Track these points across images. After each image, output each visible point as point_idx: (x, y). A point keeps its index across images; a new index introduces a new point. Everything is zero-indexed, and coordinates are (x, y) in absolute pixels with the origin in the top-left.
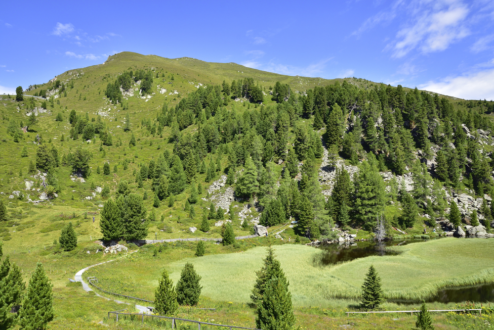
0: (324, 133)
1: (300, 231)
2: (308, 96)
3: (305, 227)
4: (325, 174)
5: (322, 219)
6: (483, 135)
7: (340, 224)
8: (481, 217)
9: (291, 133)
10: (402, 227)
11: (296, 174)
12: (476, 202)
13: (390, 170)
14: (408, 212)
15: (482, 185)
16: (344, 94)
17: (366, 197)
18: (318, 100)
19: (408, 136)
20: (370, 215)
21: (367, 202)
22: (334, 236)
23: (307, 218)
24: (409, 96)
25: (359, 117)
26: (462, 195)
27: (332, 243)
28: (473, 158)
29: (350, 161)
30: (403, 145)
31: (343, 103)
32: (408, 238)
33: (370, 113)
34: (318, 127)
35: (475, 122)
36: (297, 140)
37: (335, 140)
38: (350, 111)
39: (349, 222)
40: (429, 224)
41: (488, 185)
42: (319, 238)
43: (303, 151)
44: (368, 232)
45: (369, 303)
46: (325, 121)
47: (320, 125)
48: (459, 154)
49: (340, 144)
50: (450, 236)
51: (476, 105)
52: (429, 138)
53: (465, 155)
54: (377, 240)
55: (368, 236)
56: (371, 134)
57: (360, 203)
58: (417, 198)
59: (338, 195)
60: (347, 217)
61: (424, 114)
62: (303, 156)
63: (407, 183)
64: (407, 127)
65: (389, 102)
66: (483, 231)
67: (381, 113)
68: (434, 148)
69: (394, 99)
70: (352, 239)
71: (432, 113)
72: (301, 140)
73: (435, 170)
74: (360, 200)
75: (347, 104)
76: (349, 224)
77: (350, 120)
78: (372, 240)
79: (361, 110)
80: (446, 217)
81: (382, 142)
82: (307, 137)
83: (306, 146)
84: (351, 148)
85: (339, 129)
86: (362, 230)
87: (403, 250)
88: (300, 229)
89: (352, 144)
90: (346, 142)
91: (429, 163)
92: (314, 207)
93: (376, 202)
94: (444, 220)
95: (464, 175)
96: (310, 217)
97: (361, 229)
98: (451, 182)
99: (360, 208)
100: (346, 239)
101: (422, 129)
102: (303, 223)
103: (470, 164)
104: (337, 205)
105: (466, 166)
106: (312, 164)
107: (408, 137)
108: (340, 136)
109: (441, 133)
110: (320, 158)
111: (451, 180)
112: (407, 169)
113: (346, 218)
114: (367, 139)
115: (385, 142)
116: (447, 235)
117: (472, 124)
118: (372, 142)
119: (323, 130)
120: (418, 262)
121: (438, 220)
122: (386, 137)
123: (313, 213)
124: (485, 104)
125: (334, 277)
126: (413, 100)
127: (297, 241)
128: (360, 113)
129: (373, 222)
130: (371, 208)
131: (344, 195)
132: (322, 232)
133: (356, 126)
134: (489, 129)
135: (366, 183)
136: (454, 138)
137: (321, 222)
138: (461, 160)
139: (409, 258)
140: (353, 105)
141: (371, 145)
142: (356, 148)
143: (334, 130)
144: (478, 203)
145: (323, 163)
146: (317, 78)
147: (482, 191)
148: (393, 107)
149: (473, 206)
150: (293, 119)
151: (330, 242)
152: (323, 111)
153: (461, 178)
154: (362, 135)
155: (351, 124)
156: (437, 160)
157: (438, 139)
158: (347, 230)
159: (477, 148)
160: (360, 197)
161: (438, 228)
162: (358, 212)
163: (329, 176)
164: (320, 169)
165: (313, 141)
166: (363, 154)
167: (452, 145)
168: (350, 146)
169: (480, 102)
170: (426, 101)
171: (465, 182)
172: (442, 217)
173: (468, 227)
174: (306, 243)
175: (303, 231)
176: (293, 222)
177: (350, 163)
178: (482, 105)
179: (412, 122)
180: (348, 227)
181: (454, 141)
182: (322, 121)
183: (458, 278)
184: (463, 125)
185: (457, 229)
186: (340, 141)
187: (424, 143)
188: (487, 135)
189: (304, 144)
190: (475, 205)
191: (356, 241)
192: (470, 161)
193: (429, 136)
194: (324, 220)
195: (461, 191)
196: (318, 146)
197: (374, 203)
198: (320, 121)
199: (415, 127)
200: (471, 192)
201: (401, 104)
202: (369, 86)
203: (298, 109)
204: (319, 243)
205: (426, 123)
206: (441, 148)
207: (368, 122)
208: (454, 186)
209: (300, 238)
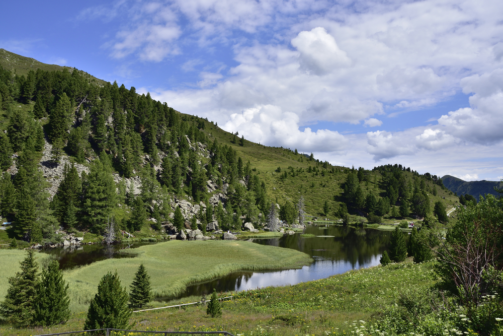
0: (45, 123)
1: (18, 233)
2: (29, 78)
3: (24, 228)
4: (46, 170)
5: (46, 220)
6: (201, 147)
7: (65, 226)
8: (198, 222)
9: (3, 117)
10: (130, 231)
11: (8, 166)
12: (193, 208)
13: (117, 172)
14: (136, 216)
15: (199, 193)
16: (75, 84)
17: (97, 197)
18: (41, 85)
19: (138, 139)
20: (99, 217)
21: (97, 203)
22: (58, 240)
23: (28, 218)
24: (142, 100)
25: (88, 112)
26: (182, 201)
27: (55, 247)
28: (194, 167)
29: (76, 158)
30: (133, 148)
31: (72, 94)
32: (136, 241)
33: (102, 110)
34: (38, 116)
35: (196, 135)
36: (12, 127)
37: (60, 134)
38: (79, 104)
39: (75, 224)
40: (155, 227)
41: (204, 194)
42: (40, 241)
43: (20, 140)
44: (95, 235)
45: (138, 302)
46: (47, 110)
47: (42, 114)
48: (182, 162)
49: (65, 138)
50: (174, 239)
51: (190, 119)
52: (157, 144)
53: (187, 165)
54: (105, 243)
55: (96, 239)
56: (101, 132)
57: (90, 204)
58: (144, 201)
59: (65, 194)
60: (73, 218)
61: (154, 120)
62: (19, 147)
63: (134, 186)
64: (137, 130)
65: (122, 103)
66: (200, 234)
67: (112, 112)
68: (160, 154)
69: (127, 100)
70: (78, 242)
71: (162, 120)
72: (18, 127)
73: (160, 176)
74: (90, 201)
75: (76, 96)
76: (75, 226)
77: (78, 115)
78: (100, 243)
79: (91, 105)
80: (170, 221)
81: (112, 143)
82: (26, 125)
83: (24, 135)
84: (78, 145)
85: (65, 121)
86: (89, 233)
87: (139, 252)
88: (18, 231)
89: (80, 140)
90: (73, 137)
91: (156, 168)
92: (37, 206)
93: (107, 204)
94: (168, 224)
95: (184, 183)
96: (32, 217)
97: (89, 231)
98: (173, 189)
99: (89, 209)
100: (72, 242)
101: (151, 135)
102: (22, 224)
103: (190, 173)
104: (63, 205)
105: (187, 174)
106: (31, 157)
107: (138, 141)
108: (66, 130)
109: (168, 141)
110: (40, 151)
111: (174, 187)
112: (134, 173)
113: (73, 220)
114: (96, 137)
115: (115, 143)
116: (171, 238)
117: (193, 137)
118: (101, 140)
119: (45, 120)
120: (158, 263)
121: (163, 224)
122: (116, 138)
123: (35, 213)
124: (197, 120)
125: (82, 282)
126: (145, 105)
127: (12, 246)
128: (90, 108)
129: (103, 225)
130: (100, 210)
131: (72, 195)
132: (45, 235)
133: (85, 122)
134: (206, 143)
135: (98, 183)
136: (178, 147)
137: (44, 223)
138: (183, 168)
139: (147, 259)
140: (83, 98)
141: (100, 144)
142: (84, 145)
143: (59, 122)
144: (196, 209)
145: (43, 157)
146: (30, 59)
147: (199, 198)
148: (125, 108)
149: (191, 212)
150: (7, 101)
151: (53, 246)
152: (46, 98)
153: (182, 185)
154: (90, 133)
155: (79, 119)
156: (162, 166)
157: (164, 146)
158: (73, 232)
159: (197, 159)
160: (90, 197)
161: (163, 231)
162: (87, 214)
163: (50, 173)
164: (40, 164)
165: (33, 130)
166: (90, 153)
167: (176, 153)
168: (77, 142)
169: (193, 117)
170: (157, 108)
171: (185, 189)
172: (167, 221)
173: (188, 231)
174: (24, 247)
175: (20, 234)
176: (4, 223)
177: (75, 160)
178: (194, 120)
179: (141, 126)
180: (74, 230)
181: (178, 149)
182: (44, 110)
183: (200, 274)
184: (186, 136)
185: (180, 233)
186: (65, 135)
187: (151, 148)
188: (204, 148)
189: (21, 132)
190: (193, 211)
191: (82, 244)
192: (191, 170)
193: (157, 142)
194: (48, 221)
195: (182, 197)
196: (39, 138)
197: (104, 205)
198: (41, 110)
199: (144, 131)
200: (190, 199)
201: (132, 106)
202: (90, 81)
203: (13, 90)
204: (40, 248)
205: (155, 129)
206: (167, 155)
207: (99, 119)
208: (176, 193)
209: (17, 242)
